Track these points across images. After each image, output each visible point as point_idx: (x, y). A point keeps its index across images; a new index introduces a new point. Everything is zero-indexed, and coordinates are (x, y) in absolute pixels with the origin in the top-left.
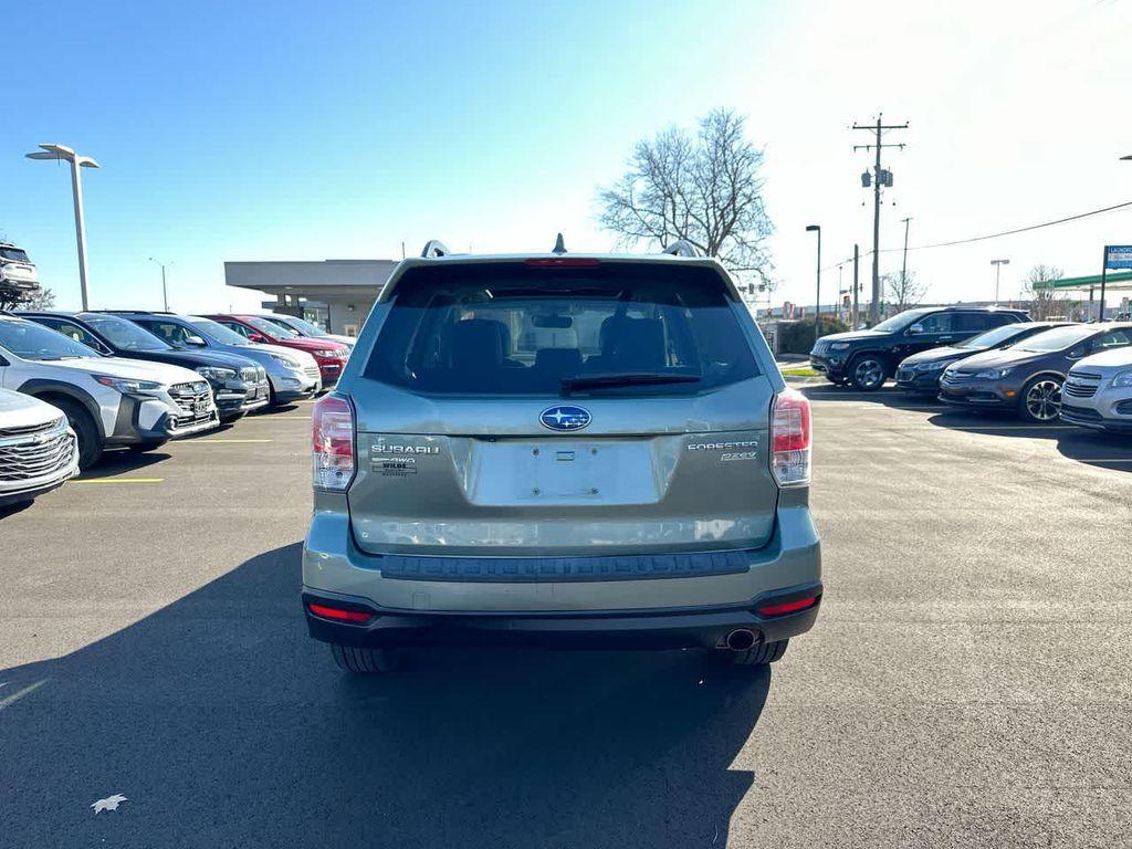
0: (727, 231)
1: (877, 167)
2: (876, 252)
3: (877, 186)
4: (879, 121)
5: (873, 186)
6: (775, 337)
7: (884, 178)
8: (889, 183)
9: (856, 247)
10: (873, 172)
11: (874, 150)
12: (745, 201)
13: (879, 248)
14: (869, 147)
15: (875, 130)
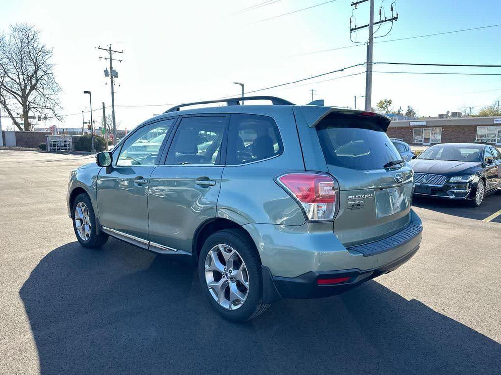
0: (33, 88)
1: (111, 68)
2: (113, 106)
3: (111, 77)
4: (110, 48)
5: (110, 76)
6: (72, 142)
7: (114, 74)
8: (117, 77)
9: (103, 103)
10: (109, 70)
11: (108, 60)
12: (43, 74)
13: (115, 105)
14: (106, 58)
15: (109, 51)
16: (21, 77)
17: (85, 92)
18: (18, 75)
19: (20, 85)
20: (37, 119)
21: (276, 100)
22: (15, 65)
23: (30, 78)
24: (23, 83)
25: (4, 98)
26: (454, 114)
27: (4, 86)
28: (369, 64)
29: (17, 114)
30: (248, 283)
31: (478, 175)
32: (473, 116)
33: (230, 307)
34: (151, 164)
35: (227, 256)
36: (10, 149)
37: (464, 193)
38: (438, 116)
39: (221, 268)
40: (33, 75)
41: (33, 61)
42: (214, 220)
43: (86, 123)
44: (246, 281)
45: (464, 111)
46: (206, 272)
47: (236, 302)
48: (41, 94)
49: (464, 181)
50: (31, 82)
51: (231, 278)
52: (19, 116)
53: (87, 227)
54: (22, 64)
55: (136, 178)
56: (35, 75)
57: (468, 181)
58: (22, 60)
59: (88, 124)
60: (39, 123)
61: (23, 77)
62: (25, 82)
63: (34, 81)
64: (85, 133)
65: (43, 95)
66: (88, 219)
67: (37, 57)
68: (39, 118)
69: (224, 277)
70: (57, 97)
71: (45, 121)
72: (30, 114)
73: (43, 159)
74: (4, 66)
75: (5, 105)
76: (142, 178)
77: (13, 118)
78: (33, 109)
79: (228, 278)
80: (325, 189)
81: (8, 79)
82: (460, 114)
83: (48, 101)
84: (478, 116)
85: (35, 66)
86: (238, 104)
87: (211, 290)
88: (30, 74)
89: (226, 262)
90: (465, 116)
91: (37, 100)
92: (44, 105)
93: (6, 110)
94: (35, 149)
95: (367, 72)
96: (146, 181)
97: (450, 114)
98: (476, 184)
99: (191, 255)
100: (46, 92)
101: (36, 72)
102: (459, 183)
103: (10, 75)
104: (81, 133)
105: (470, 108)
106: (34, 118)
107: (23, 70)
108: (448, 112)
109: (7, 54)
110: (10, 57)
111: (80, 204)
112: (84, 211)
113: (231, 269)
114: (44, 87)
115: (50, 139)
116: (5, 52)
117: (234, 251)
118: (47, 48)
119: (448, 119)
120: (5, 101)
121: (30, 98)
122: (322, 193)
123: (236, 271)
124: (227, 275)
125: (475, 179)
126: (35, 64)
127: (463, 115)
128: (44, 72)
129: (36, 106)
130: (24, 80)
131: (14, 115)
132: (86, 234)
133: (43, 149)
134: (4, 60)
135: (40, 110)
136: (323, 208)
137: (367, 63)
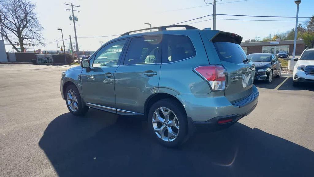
0: (25, 27)
1: (73, 15)
2: (76, 37)
3: (74, 21)
4: (72, 4)
5: (73, 20)
6: (52, 58)
7: (75, 19)
8: (77, 20)
9: (70, 36)
10: (72, 16)
12: (31, 18)
14: (70, 10)
15: (71, 6)
16: (16, 20)
17: (59, 29)
18: (14, 19)
19: (16, 25)
20: (28, 45)
21: (188, 27)
22: (11, 13)
23: (22, 21)
24: (18, 24)
25: (5, 33)
26: (252, 41)
27: (5, 25)
28: (214, 15)
29: (15, 42)
30: (178, 127)
31: (270, 68)
32: (260, 41)
33: (169, 140)
34: (115, 66)
35: (165, 113)
36: (13, 63)
37: (264, 77)
38: (245, 41)
39: (162, 120)
40: (24, 19)
41: (23, 10)
42: (157, 94)
43: (60, 47)
44: (178, 125)
45: (256, 39)
46: (153, 123)
47: (172, 137)
48: (30, 30)
49: (264, 71)
50: (23, 23)
51: (168, 125)
52: (16, 44)
53: (75, 104)
54: (16, 12)
55: (106, 74)
56: (25, 19)
57: (266, 71)
58: (15, 10)
59: (61, 48)
60: (30, 47)
61: (17, 20)
62: (19, 23)
63: (25, 23)
64: (59, 53)
65: (32, 31)
66: (76, 99)
67: (25, 8)
68: (30, 45)
69: (164, 125)
70: (41, 32)
71: (33, 46)
72: (24, 42)
73: (35, 68)
74: (4, 13)
75: (7, 37)
76: (110, 73)
77: (13, 45)
78: (25, 40)
79: (166, 125)
80: (221, 73)
81: (7, 21)
82: (255, 40)
83: (35, 35)
84: (262, 41)
85: (25, 13)
86: (165, 29)
87: (156, 133)
88: (22, 18)
89: (165, 117)
90: (256, 42)
91: (28, 34)
92: (32, 37)
93: (7, 40)
94: (29, 63)
95: (213, 19)
96: (113, 75)
97: (250, 41)
98: (269, 72)
99: (143, 114)
100: (33, 29)
101: (26, 17)
102: (261, 72)
103: (9, 19)
104: (57, 53)
105: (259, 38)
106: (26, 45)
107: (17, 16)
108: (249, 40)
109: (6, 6)
110: (7, 8)
111: (70, 91)
112: (73, 95)
113: (168, 120)
114: (32, 26)
115: (38, 57)
116: (4, 5)
117: (170, 110)
118: (32, 3)
119: (250, 43)
120: (6, 35)
121: (23, 33)
122: (219, 76)
123: (171, 121)
124: (165, 124)
125: (269, 70)
126: (25, 12)
127: (256, 40)
128: (31, 17)
129: (27, 37)
130: (18, 22)
131: (13, 43)
132: (75, 108)
133: (34, 62)
134: (4, 10)
135: (30, 40)
136: (219, 84)
137: (213, 14)
